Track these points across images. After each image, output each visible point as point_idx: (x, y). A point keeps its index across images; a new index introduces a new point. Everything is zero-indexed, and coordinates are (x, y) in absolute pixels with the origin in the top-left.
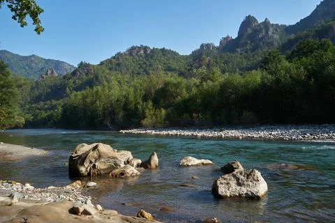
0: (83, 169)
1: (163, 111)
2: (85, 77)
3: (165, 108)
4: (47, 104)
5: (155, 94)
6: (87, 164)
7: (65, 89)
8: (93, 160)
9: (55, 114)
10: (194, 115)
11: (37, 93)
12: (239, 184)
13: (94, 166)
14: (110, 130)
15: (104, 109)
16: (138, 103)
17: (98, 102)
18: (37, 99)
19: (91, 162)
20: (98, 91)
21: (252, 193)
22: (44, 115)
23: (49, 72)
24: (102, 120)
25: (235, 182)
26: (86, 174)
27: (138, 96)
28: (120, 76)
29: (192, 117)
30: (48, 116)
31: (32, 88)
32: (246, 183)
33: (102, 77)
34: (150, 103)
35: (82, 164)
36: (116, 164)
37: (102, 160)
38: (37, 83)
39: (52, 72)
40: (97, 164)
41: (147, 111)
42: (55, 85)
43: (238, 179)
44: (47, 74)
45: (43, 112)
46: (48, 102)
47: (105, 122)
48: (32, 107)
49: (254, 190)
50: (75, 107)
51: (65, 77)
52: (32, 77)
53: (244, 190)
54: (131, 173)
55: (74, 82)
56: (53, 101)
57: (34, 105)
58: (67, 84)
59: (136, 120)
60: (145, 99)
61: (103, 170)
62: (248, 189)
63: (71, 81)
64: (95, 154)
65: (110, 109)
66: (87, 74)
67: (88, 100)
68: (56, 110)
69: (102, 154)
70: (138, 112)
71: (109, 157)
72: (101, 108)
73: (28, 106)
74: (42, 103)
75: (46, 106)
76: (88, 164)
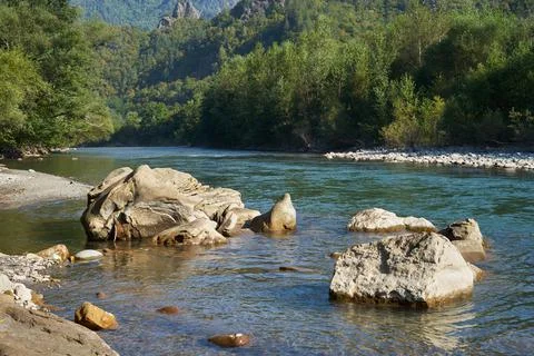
0: (97, 224)
1: (440, 104)
2: (264, 19)
3: (444, 96)
4: (173, 88)
5: (425, 58)
6: (106, 212)
7: (218, 51)
8: (122, 204)
9: (189, 113)
10: (514, 114)
11: (152, 61)
12: (385, 269)
13: (123, 218)
14: (307, 151)
15: (296, 99)
16: (378, 83)
17: (280, 82)
18: (154, 77)
19: (116, 209)
20: (283, 54)
21: (408, 292)
22: (166, 113)
23: (181, 9)
24: (290, 128)
25: (379, 262)
26: (105, 234)
27: (379, 65)
28: (352, 14)
29: (507, 120)
30: (175, 116)
31: (143, 50)
32: (400, 266)
33: (305, 18)
34: (408, 83)
35: (96, 211)
36: (177, 217)
37: (142, 204)
38: (153, 36)
39: (188, 10)
40: (129, 213)
41: (398, 104)
42: (193, 42)
43: (385, 255)
44: (175, 15)
45: (164, 107)
46: (179, 83)
47: (295, 131)
48: (142, 96)
49: (414, 285)
50: (231, 95)
51: (216, 21)
52: (143, 23)
53: (391, 283)
54: (201, 237)
55: (238, 34)
56: (189, 79)
57: (145, 91)
58: (222, 38)
59: (371, 128)
60: (396, 71)
61: (147, 228)
62: (403, 281)
63: (232, 30)
64: (127, 190)
65: (310, 99)
66: (268, 13)
67: (261, 77)
68: (191, 102)
69: (143, 190)
70: (376, 107)
71: (158, 199)
72: (288, 97)
73: (132, 94)
74: (164, 86)
75: (173, 93)
76: (110, 212)
